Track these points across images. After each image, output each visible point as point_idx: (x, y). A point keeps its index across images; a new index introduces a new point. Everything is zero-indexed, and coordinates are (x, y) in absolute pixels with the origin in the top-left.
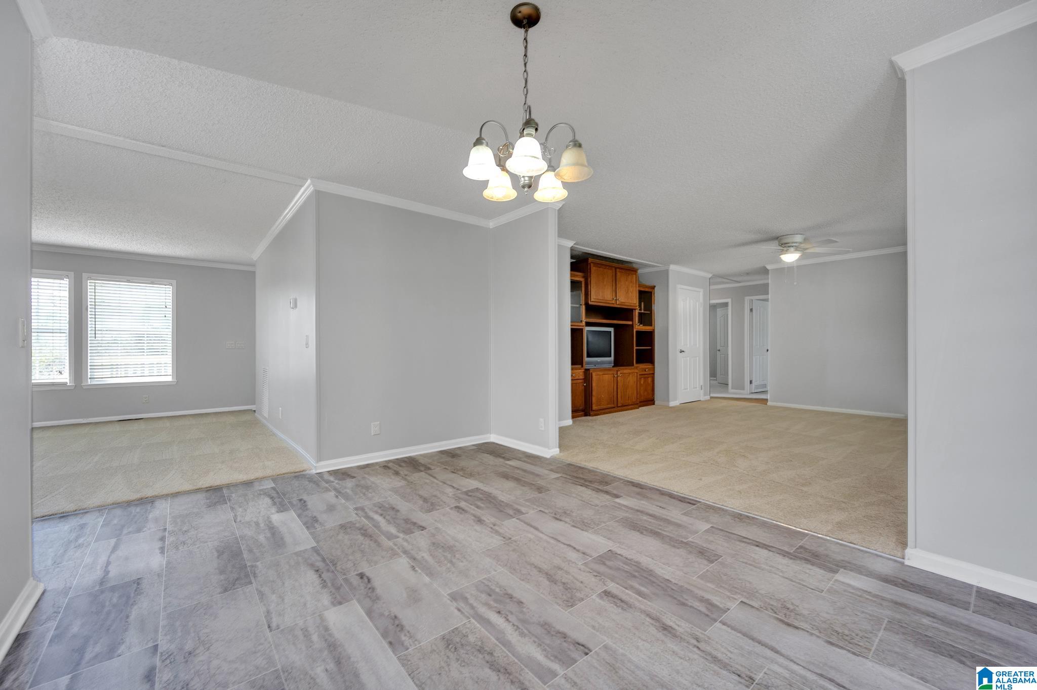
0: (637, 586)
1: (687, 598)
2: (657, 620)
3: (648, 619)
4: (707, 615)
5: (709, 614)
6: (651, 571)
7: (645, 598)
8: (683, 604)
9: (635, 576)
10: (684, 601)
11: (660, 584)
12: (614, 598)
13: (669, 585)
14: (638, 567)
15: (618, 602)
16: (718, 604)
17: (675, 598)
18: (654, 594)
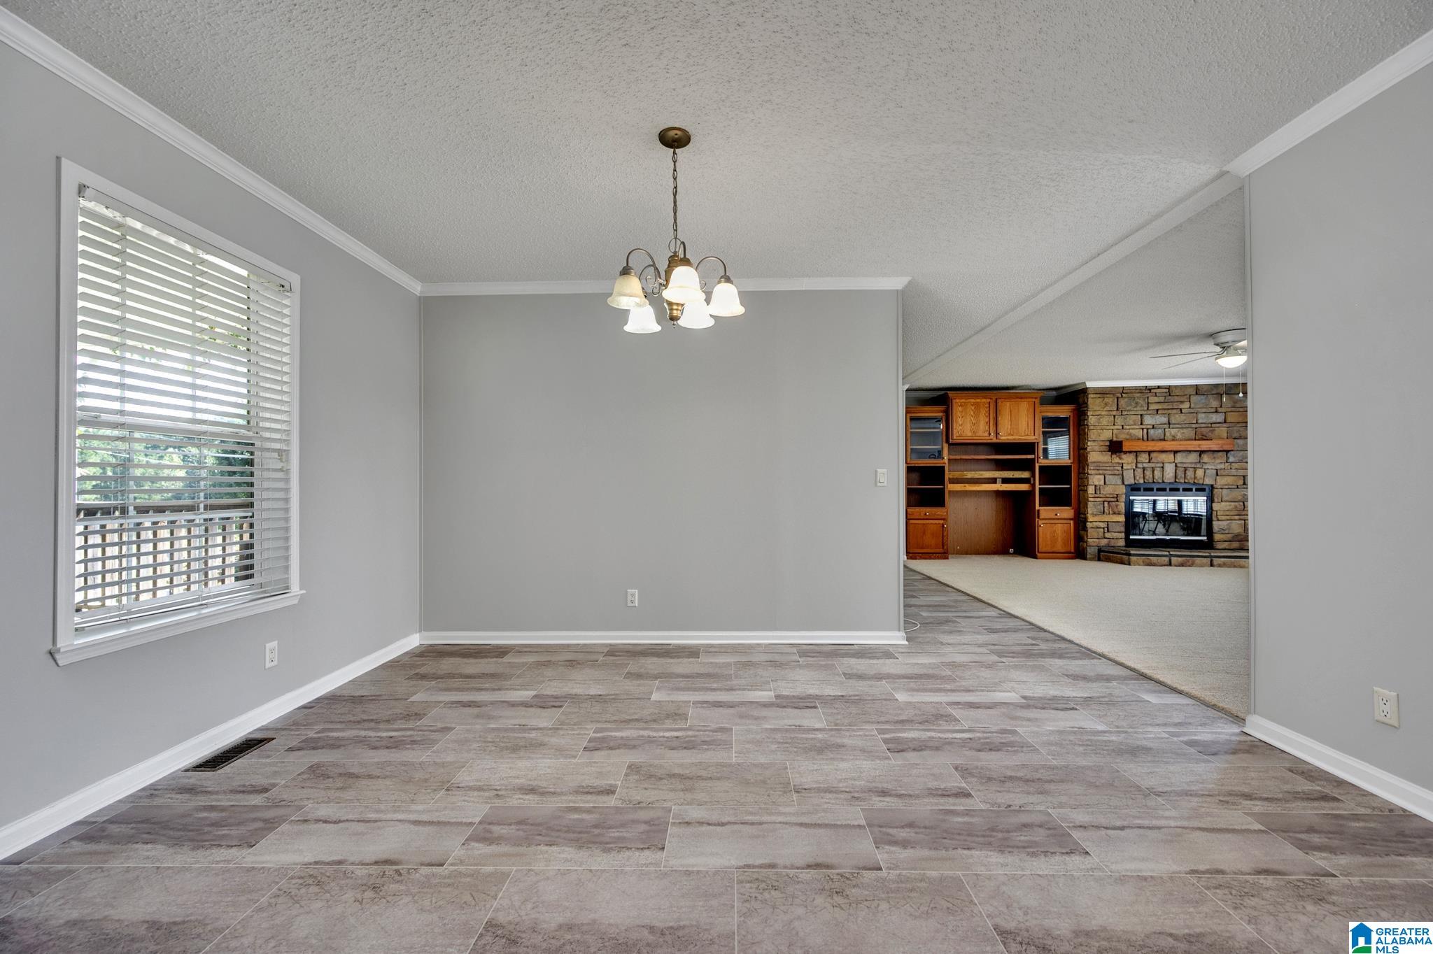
0: (585, 816)
1: (518, 832)
2: (543, 794)
3: (552, 790)
4: (490, 824)
5: (488, 827)
6: (580, 847)
7: (567, 807)
8: (520, 823)
9: (596, 826)
10: (522, 827)
11: (558, 834)
12: (599, 792)
13: (548, 839)
14: (601, 843)
15: (591, 790)
16: (476, 845)
17: (532, 825)
18: (560, 817)
